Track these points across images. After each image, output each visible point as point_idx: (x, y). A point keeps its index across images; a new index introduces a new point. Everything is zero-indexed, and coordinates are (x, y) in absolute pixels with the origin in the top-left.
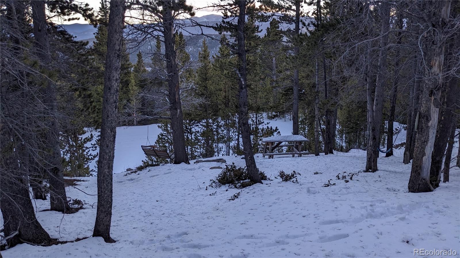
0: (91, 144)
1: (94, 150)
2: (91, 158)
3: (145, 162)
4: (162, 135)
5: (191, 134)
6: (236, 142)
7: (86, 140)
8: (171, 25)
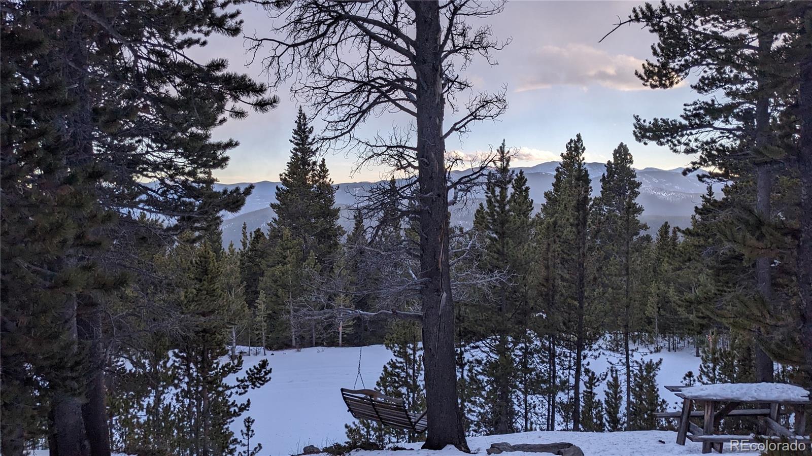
0: (237, 379)
1: (240, 394)
2: (235, 410)
3: (351, 429)
4: (393, 365)
5: (462, 366)
6: (572, 393)
7: (226, 369)
8: (437, 70)
